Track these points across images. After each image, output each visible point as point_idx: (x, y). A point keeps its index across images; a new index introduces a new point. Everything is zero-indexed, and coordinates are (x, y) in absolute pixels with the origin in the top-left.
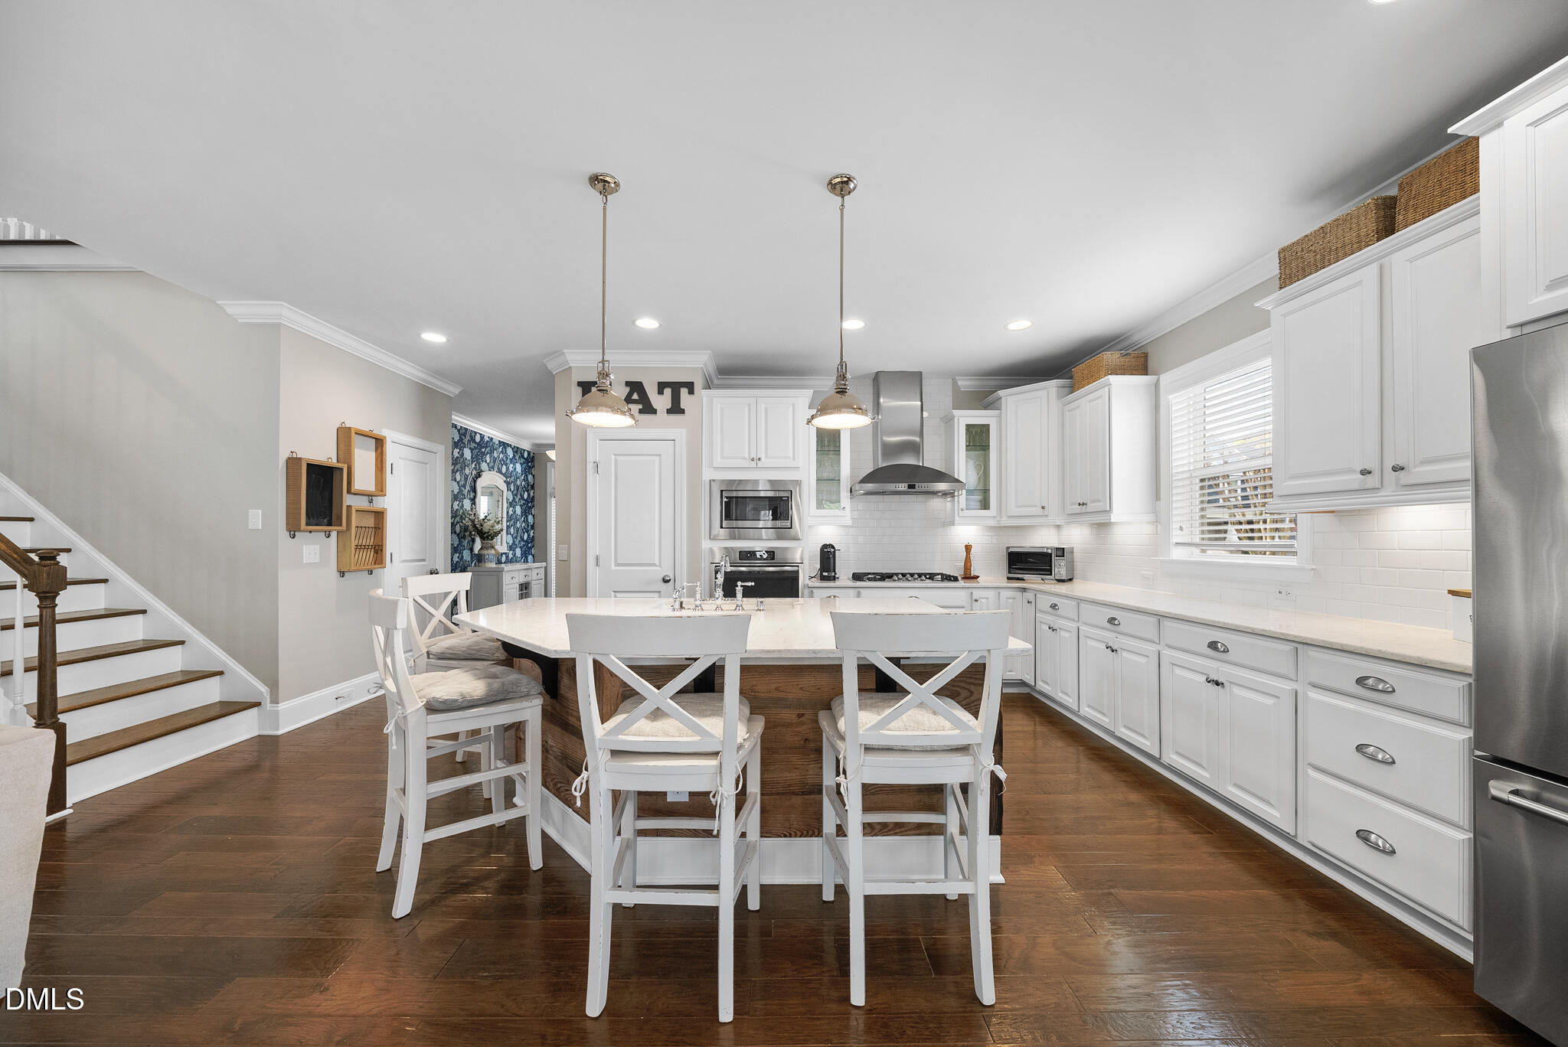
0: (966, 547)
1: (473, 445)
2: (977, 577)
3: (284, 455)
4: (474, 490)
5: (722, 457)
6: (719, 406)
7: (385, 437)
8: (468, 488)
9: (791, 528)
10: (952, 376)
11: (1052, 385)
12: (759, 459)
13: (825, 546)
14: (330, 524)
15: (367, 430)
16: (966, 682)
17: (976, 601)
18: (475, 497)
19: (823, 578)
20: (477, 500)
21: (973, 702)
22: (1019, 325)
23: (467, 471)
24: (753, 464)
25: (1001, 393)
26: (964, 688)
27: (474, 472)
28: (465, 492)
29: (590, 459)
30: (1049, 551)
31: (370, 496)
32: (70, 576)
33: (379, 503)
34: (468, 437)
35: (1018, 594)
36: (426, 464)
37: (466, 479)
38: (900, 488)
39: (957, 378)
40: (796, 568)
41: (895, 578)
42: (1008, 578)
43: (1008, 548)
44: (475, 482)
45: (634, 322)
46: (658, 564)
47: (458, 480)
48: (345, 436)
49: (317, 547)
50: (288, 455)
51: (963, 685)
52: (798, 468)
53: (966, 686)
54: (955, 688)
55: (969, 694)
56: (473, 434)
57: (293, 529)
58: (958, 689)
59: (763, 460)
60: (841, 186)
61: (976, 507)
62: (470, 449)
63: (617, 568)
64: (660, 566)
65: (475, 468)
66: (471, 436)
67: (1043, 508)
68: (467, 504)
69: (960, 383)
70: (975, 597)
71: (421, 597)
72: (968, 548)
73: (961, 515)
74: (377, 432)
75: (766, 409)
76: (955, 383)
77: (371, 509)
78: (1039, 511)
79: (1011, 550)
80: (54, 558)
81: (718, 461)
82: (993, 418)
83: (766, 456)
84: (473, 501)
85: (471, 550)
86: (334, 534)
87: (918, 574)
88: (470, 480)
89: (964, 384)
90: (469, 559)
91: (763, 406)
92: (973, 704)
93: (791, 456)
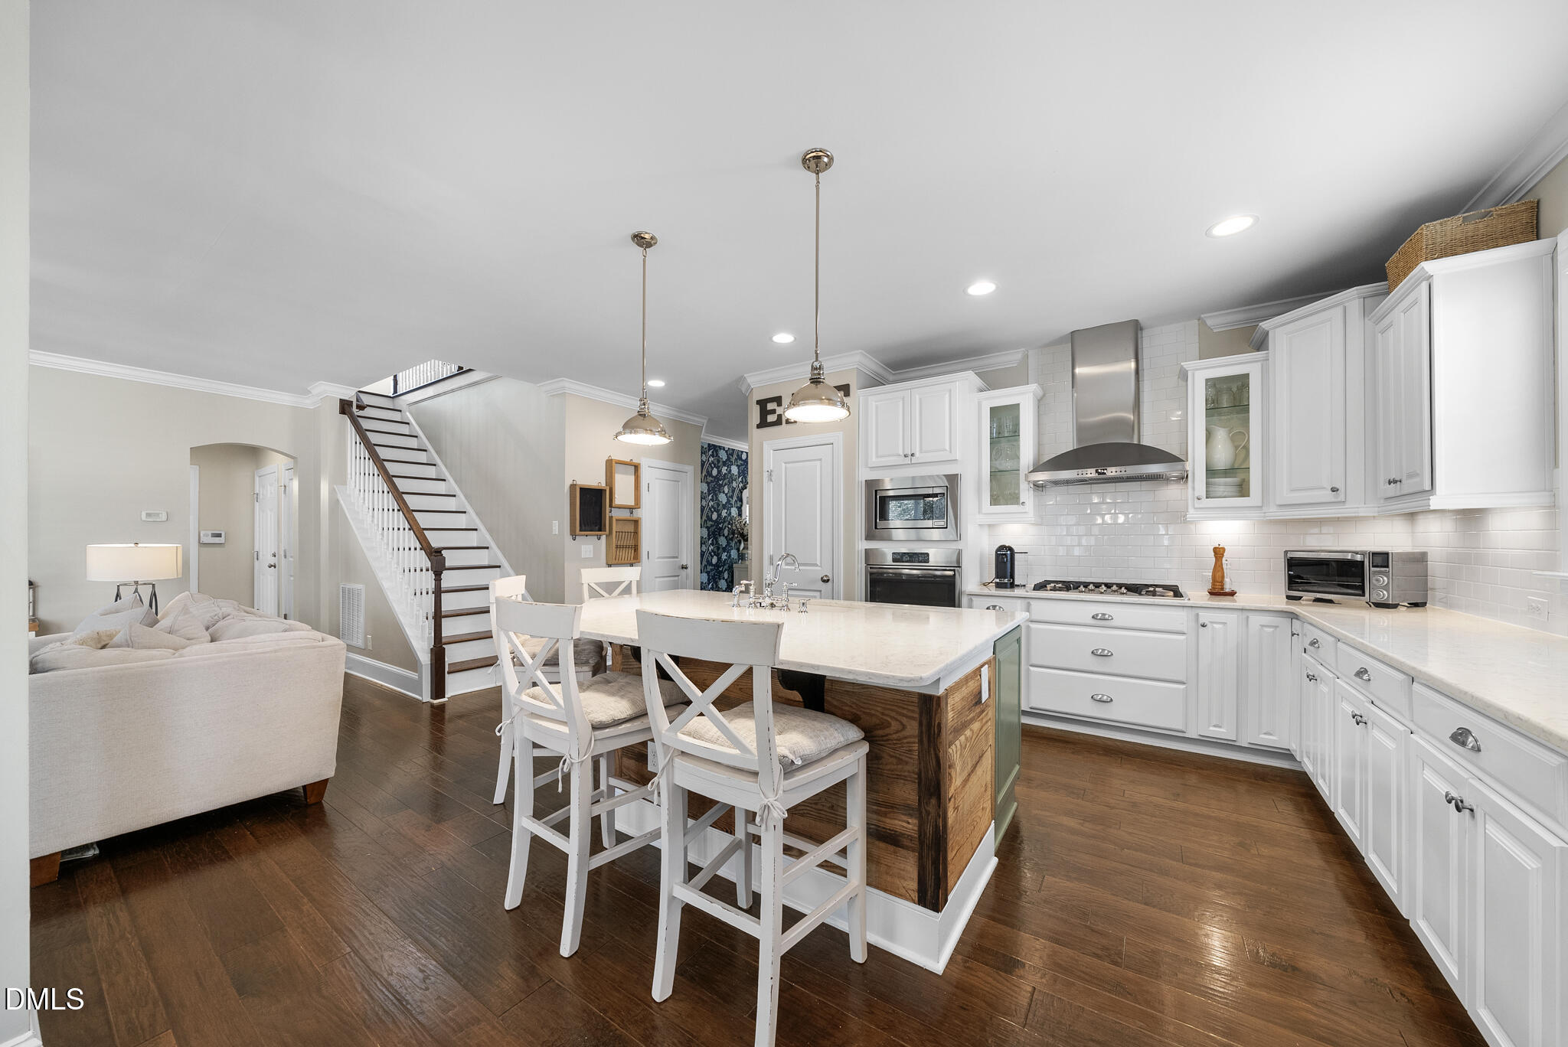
0: (1216, 550)
1: (740, 462)
2: (1232, 594)
3: (568, 483)
4: (741, 500)
5: (877, 457)
6: (874, 403)
7: (640, 464)
8: (735, 498)
9: (946, 528)
10: (1194, 313)
11: (1352, 297)
12: (912, 455)
13: (1002, 548)
14: (600, 530)
15: (629, 461)
16: (897, 713)
17: (1203, 626)
18: (741, 506)
19: (999, 586)
20: (743, 508)
21: (906, 738)
22: (1233, 226)
23: (734, 484)
24: (907, 461)
25: (1265, 325)
26: (897, 720)
27: (741, 485)
28: (733, 502)
29: (765, 469)
30: (1359, 558)
31: (631, 509)
32: (448, 564)
33: (637, 514)
34: (735, 456)
35: (1284, 622)
36: (678, 481)
37: (733, 491)
38: (1089, 475)
39: (1202, 316)
40: (951, 573)
41: (1082, 588)
42: (1289, 597)
43: (1286, 552)
44: (742, 492)
45: (771, 339)
46: (819, 564)
47: (726, 492)
48: (610, 465)
49: (591, 547)
50: (571, 482)
51: (893, 714)
52: (956, 460)
53: (899, 718)
54: (885, 718)
55: (900, 727)
56: (740, 453)
57: (574, 535)
58: (889, 719)
59: (917, 454)
60: (816, 162)
61: (1230, 494)
62: (737, 465)
63: (787, 567)
64: (821, 566)
65: (742, 482)
66: (738, 455)
67: (1334, 490)
68: (734, 511)
69: (1209, 322)
70: (1201, 621)
71: (596, 584)
72: (1219, 552)
73: (1196, 506)
74: (635, 461)
75: (920, 400)
76: (1202, 322)
77: (631, 518)
78: (1329, 496)
79: (1290, 555)
80: (440, 552)
81: (874, 460)
82: (1255, 364)
83: (921, 451)
84: (740, 509)
85: (738, 550)
86: (604, 538)
87: (1117, 585)
88: (737, 491)
89: (1217, 322)
90: (736, 557)
91: (917, 397)
92: (905, 741)
93: (947, 448)
